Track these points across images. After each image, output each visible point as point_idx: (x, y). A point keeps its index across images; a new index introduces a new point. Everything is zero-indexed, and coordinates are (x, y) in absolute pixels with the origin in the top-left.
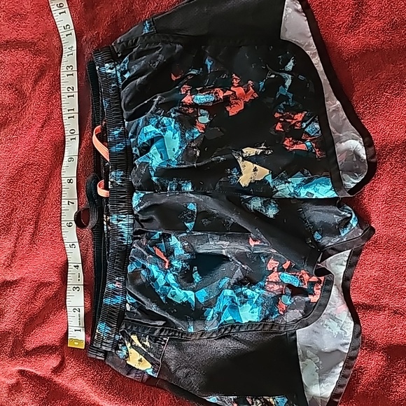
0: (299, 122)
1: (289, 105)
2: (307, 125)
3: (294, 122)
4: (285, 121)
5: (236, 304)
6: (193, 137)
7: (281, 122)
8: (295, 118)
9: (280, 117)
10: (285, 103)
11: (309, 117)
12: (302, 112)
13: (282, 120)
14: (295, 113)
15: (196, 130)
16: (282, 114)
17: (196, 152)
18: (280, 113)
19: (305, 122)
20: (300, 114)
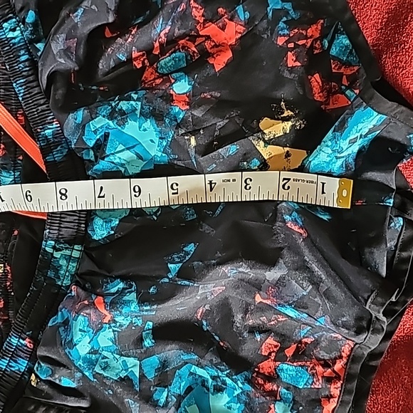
0: (316, 40)
1: (293, 19)
2: (331, 43)
3: (310, 41)
4: (296, 46)
5: (208, 389)
6: (176, 120)
7: (291, 50)
8: (309, 35)
9: (288, 42)
10: (285, 19)
11: (330, 27)
12: (315, 22)
13: (291, 45)
14: (306, 26)
15: (177, 109)
16: (288, 35)
17: (189, 140)
18: (284, 35)
19: (326, 37)
20: (314, 27)
